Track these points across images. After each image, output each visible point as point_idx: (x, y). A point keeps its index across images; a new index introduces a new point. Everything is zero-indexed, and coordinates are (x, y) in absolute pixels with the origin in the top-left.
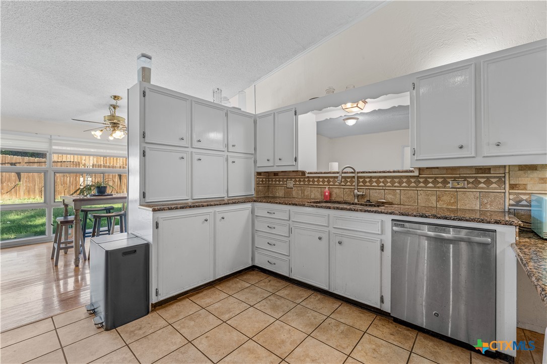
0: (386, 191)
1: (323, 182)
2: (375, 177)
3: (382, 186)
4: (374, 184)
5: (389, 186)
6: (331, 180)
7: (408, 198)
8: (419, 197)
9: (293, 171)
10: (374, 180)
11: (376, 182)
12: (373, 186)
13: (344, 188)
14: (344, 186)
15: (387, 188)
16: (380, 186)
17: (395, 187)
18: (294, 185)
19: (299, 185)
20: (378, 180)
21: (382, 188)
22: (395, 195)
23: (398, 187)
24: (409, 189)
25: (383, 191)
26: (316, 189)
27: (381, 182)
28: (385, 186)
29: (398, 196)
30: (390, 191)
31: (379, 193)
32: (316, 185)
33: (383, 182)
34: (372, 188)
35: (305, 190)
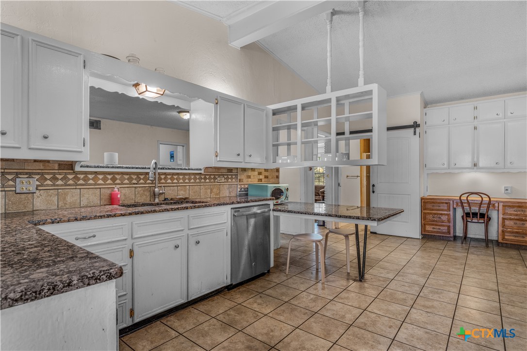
0: (179, 187)
1: (105, 179)
2: (169, 174)
3: (176, 183)
4: (169, 181)
5: (181, 183)
6: (118, 177)
7: (194, 192)
8: (201, 191)
9: (35, 161)
10: (169, 177)
11: (170, 179)
12: (168, 183)
13: (135, 187)
14: (137, 184)
15: (180, 185)
16: (174, 183)
17: (186, 183)
18: (38, 186)
19: (52, 186)
20: (172, 177)
21: (176, 185)
22: (185, 191)
23: (188, 183)
24: (195, 184)
25: (176, 187)
26: (91, 191)
27: (175, 179)
28: (178, 183)
29: (188, 191)
30: (183, 187)
31: (173, 190)
32: (91, 185)
33: (177, 179)
34: (167, 185)
35: (66, 194)
